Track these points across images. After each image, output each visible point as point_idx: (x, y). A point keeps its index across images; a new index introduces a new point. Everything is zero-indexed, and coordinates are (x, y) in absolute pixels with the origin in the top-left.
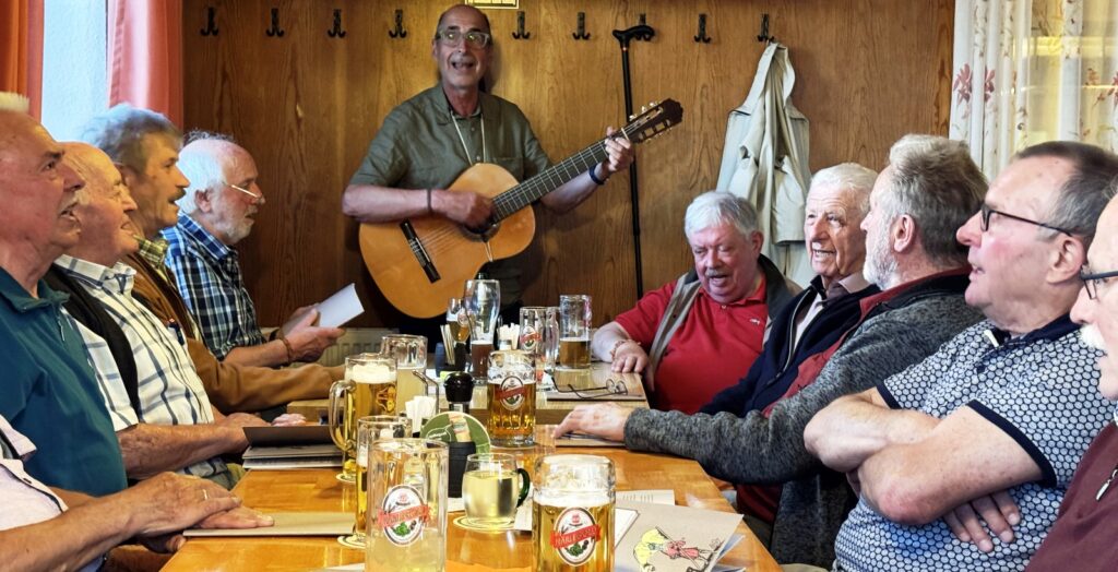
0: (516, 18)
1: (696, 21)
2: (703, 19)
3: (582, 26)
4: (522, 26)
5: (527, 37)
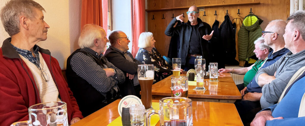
0: (204, 12)
1: (238, 10)
2: (239, 10)
3: (216, 13)
4: (205, 14)
5: (205, 16)
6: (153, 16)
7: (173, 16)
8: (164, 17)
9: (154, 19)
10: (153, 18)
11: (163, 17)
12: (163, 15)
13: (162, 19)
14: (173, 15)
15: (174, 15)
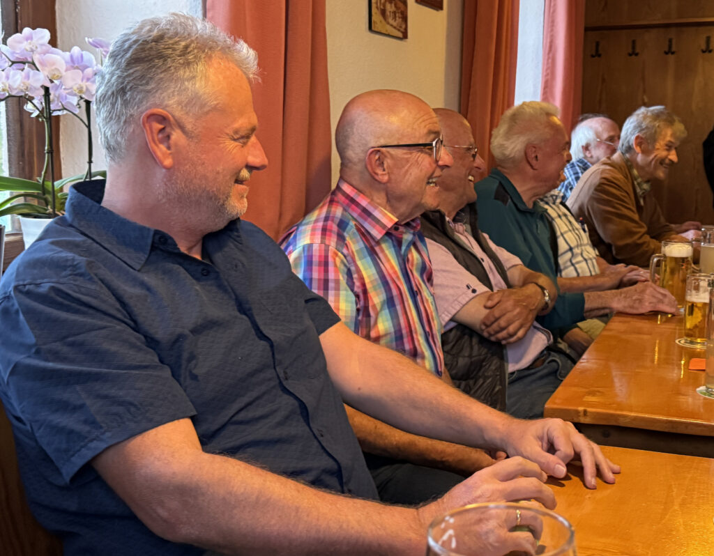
6: (598, 44)
7: (670, 47)
8: (637, 50)
9: (599, 56)
10: (597, 50)
11: (634, 48)
12: (634, 42)
13: (630, 55)
14: (667, 43)
15: (674, 42)
